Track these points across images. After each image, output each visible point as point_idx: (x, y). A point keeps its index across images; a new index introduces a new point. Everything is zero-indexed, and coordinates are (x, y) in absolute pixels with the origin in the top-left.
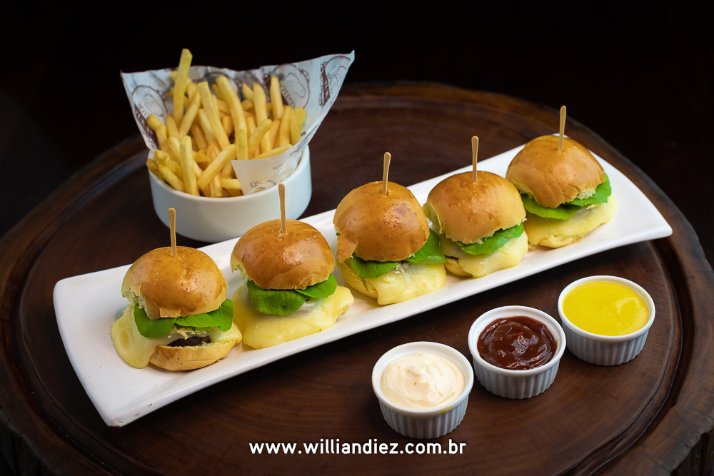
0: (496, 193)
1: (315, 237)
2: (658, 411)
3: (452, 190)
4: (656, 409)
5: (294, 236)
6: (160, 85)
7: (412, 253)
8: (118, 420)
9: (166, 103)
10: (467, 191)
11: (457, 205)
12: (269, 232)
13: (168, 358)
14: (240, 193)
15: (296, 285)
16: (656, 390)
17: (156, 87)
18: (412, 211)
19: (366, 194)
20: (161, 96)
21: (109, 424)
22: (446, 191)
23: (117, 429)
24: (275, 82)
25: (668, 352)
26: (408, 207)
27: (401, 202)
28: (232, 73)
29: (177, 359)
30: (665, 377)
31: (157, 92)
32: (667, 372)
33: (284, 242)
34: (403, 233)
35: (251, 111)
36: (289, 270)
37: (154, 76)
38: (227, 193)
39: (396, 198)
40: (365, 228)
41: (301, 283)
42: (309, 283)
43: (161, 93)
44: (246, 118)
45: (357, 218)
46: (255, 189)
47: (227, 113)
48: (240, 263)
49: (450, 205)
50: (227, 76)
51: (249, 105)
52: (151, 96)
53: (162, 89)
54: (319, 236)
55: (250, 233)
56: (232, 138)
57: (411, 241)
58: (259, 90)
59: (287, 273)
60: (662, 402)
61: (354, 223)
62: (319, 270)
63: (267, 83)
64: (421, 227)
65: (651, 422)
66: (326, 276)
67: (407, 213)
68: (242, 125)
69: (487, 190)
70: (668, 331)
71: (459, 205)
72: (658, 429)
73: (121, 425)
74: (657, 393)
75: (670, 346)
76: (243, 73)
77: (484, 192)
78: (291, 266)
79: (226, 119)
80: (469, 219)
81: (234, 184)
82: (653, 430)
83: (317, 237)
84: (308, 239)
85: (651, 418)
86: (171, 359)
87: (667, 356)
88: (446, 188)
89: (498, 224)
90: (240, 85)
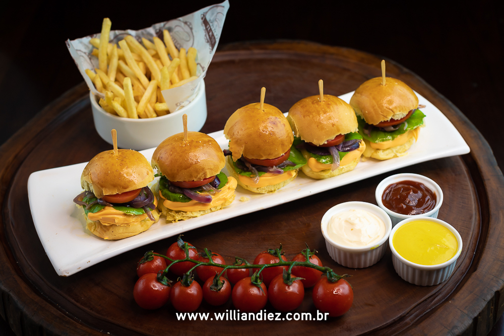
0: (338, 108)
1: (210, 143)
2: (464, 275)
3: (306, 106)
4: (463, 273)
5: (194, 143)
6: (85, 48)
7: (282, 152)
8: (66, 271)
9: (92, 61)
10: (317, 106)
11: (309, 116)
12: (176, 141)
13: (105, 231)
14: (168, 112)
15: (196, 178)
16: (462, 260)
17: (84, 50)
18: (282, 123)
19: (248, 112)
20: (88, 56)
21: (60, 274)
22: (302, 107)
23: (64, 278)
24: (166, 34)
25: (471, 233)
26: (279, 120)
27: (274, 117)
28: (133, 32)
29: (111, 232)
30: (469, 251)
31: (85, 53)
32: (470, 247)
33: (186, 148)
34: (277, 139)
35: (157, 56)
36: (189, 167)
37: (81, 42)
38: (158, 114)
39: (270, 114)
40: (250, 135)
41: (199, 176)
42: (205, 176)
43: (87, 54)
44: (155, 61)
45: (243, 129)
46: (178, 108)
47: (140, 59)
48: (156, 164)
49: (304, 117)
50: (130, 35)
51: (154, 52)
52: (83, 56)
53: (87, 51)
54: (214, 143)
55: (163, 142)
56: (149, 76)
57: (282, 144)
58: (157, 41)
59: (188, 170)
60: (467, 269)
61: (241, 132)
62: (212, 167)
63: (161, 36)
64: (288, 134)
65: (459, 283)
66: (217, 171)
67: (279, 125)
68: (154, 66)
69: (331, 107)
70: (471, 218)
71: (311, 116)
72: (464, 288)
73: (67, 275)
74: (463, 263)
75: (472, 229)
76: (140, 31)
77: (329, 107)
78: (191, 164)
79: (141, 64)
80: (317, 126)
81: (161, 107)
82: (461, 288)
83: (212, 144)
84: (205, 145)
85: (459, 280)
86: (107, 232)
87: (470, 236)
88: (301, 105)
89: (339, 130)
90: (140, 40)
